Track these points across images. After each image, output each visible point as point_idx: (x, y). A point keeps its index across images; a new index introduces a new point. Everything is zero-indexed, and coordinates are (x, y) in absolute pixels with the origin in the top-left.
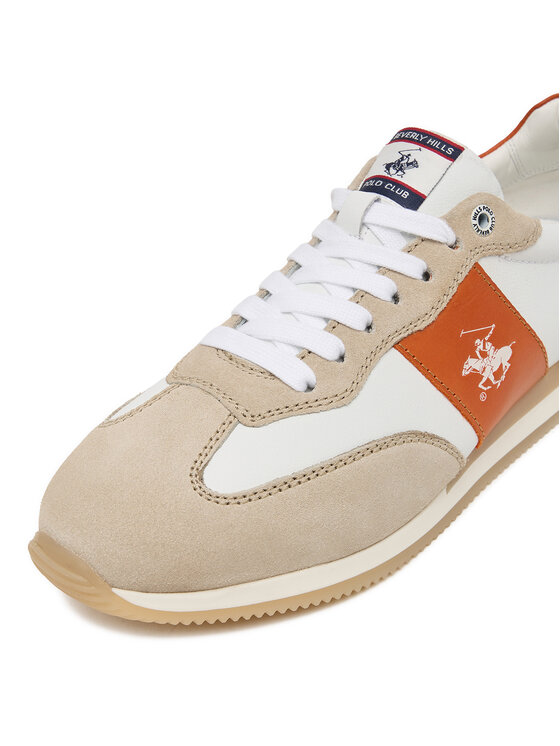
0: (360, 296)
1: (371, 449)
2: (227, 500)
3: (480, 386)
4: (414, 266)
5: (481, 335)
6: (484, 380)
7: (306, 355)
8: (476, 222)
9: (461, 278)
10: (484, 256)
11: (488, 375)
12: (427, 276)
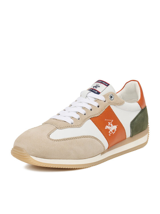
0: (84, 108)
1: (84, 137)
2: (54, 140)
3: (109, 132)
4: (96, 104)
5: (110, 122)
6: (110, 131)
7: (72, 118)
8: (110, 97)
9: (106, 108)
10: (111, 105)
11: (111, 130)
12: (98, 107)
